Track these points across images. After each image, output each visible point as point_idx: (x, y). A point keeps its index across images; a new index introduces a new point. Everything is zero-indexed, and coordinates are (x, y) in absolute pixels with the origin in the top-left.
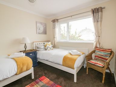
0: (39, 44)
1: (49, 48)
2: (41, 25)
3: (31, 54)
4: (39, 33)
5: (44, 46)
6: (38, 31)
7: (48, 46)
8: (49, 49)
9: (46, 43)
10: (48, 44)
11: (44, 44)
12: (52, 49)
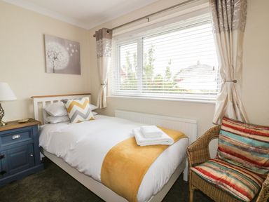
0: (55, 102)
1: (81, 115)
2: (60, 46)
3: (17, 137)
4: (54, 71)
5: (66, 108)
6: (50, 65)
7: (75, 108)
8: (78, 118)
9: (70, 102)
10: (78, 105)
11: (65, 102)
12: (92, 119)
